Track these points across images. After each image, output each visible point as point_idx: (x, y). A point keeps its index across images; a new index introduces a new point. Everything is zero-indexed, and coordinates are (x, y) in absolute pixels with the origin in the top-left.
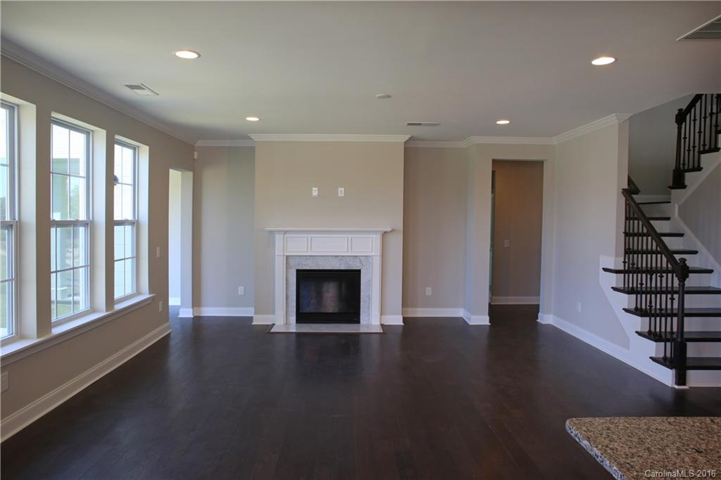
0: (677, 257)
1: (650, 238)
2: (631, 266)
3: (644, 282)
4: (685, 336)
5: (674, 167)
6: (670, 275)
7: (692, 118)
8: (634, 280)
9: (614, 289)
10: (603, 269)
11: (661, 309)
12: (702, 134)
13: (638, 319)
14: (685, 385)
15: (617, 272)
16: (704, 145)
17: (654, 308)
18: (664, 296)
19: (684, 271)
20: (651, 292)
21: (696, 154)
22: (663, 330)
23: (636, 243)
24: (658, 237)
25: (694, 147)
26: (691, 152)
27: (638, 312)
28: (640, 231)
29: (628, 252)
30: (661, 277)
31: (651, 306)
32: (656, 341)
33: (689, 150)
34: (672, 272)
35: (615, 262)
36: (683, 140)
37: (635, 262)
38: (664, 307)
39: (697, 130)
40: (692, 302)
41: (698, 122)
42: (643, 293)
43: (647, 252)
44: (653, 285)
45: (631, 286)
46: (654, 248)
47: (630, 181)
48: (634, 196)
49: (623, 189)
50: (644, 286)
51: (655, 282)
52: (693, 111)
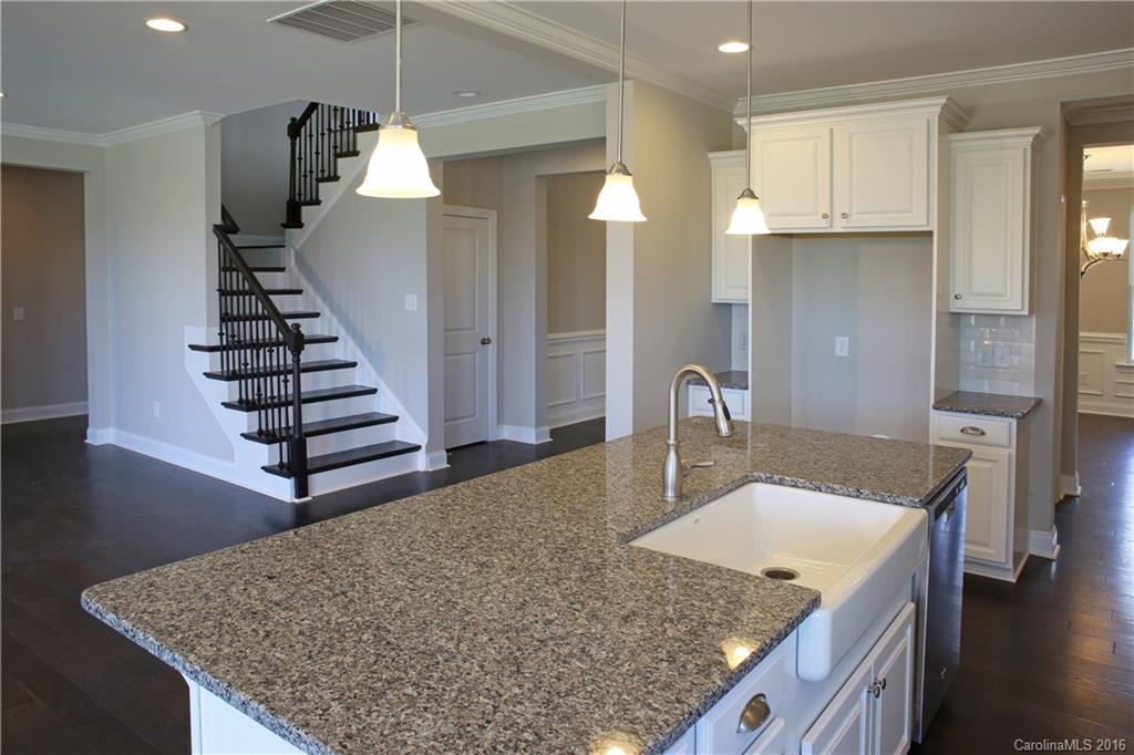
0: (290, 322)
1: (253, 297)
2: (230, 339)
3: (249, 361)
4: (304, 431)
5: (288, 198)
6: (281, 348)
7: (308, 133)
8: (236, 359)
9: (208, 375)
10: (190, 346)
11: (272, 398)
12: (320, 156)
14: (307, 495)
15: (211, 349)
16: (323, 171)
17: (263, 396)
18: (275, 378)
19: (297, 342)
20: (259, 375)
21: (314, 182)
22: (277, 426)
23: (237, 305)
24: (265, 295)
26: (308, 178)
27: (245, 405)
28: (241, 288)
29: (225, 318)
30: (271, 351)
31: (259, 395)
32: (269, 443)
33: (305, 176)
34: (284, 344)
35: (207, 334)
36: (297, 161)
37: (236, 333)
38: (276, 394)
39: (314, 150)
40: (309, 382)
41: (314, 139)
42: (249, 376)
45: (231, 368)
46: (260, 311)
47: (224, 214)
48: (230, 236)
49: (215, 226)
50: (249, 367)
51: (265, 359)
52: (308, 123)
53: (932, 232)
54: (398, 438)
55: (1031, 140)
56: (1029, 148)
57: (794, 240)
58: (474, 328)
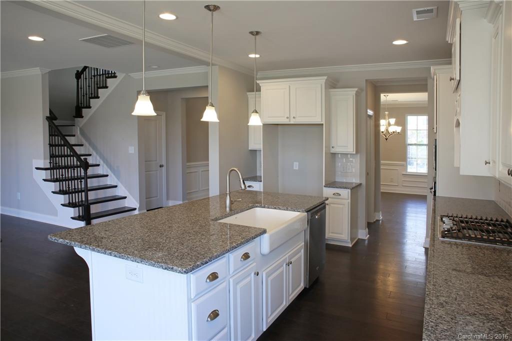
0: (82, 158)
1: (66, 147)
2: (55, 165)
3: (64, 174)
4: (89, 202)
5: (76, 105)
6: (79, 169)
7: (85, 77)
8: (57, 173)
9: (45, 180)
10: (36, 168)
11: (75, 189)
12: (90, 87)
13: (62, 196)
15: (46, 169)
16: (92, 94)
17: (71, 188)
18: (76, 181)
19: (86, 166)
20: (68, 180)
21: (88, 98)
22: (77, 201)
23: (57, 151)
24: (71, 147)
25: (86, 94)
26: (85, 97)
27: (61, 192)
28: (60, 143)
29: (52, 156)
30: (74, 170)
31: (69, 188)
32: (74, 207)
33: (84, 96)
34: (80, 167)
35: (44, 163)
36: (80, 90)
37: (57, 162)
38: (76, 187)
39: (88, 85)
40: (92, 183)
41: (87, 80)
42: (64, 180)
43: (65, 156)
44: (70, 175)
45: (55, 177)
46: (69, 153)
47: (51, 112)
48: (54, 121)
49: (47, 117)
50: (64, 176)
51: (70, 173)
52: (85, 73)
53: (323, 124)
54: (126, 206)
55: (355, 92)
56: (354, 95)
57: (279, 126)
58: (156, 161)
